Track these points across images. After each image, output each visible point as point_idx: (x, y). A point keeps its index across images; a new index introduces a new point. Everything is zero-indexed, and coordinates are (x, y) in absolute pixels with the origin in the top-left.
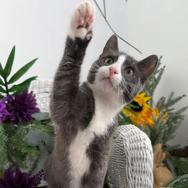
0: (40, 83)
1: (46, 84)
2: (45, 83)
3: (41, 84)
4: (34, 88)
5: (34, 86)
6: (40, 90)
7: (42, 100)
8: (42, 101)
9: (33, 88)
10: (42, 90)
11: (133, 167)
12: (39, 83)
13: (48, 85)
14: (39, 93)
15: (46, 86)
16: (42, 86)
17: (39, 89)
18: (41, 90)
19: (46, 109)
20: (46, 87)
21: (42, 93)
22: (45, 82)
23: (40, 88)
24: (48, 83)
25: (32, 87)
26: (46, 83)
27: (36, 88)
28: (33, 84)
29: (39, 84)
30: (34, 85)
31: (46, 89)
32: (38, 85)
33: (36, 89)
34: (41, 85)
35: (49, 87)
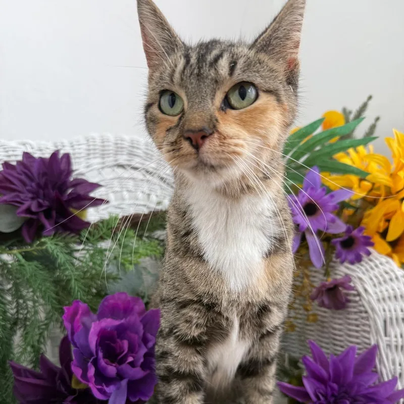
0: (106, 144)
1: (119, 145)
2: (117, 144)
3: (109, 146)
4: (92, 156)
5: (92, 152)
6: (104, 161)
7: (111, 186)
8: (112, 188)
9: (89, 154)
10: (110, 160)
11: (388, 338)
12: (103, 142)
13: (122, 148)
14: (103, 168)
15: (119, 150)
16: (109, 150)
17: (103, 158)
18: (106, 159)
19: (122, 206)
20: (119, 153)
21: (110, 167)
22: (117, 140)
23: (106, 156)
24: (123, 142)
25: (87, 152)
26: (119, 142)
27: (97, 155)
28: (89, 146)
29: (103, 146)
30: (91, 147)
31: (119, 157)
32: (101, 148)
33: (95, 158)
34: (107, 148)
35: (125, 153)
